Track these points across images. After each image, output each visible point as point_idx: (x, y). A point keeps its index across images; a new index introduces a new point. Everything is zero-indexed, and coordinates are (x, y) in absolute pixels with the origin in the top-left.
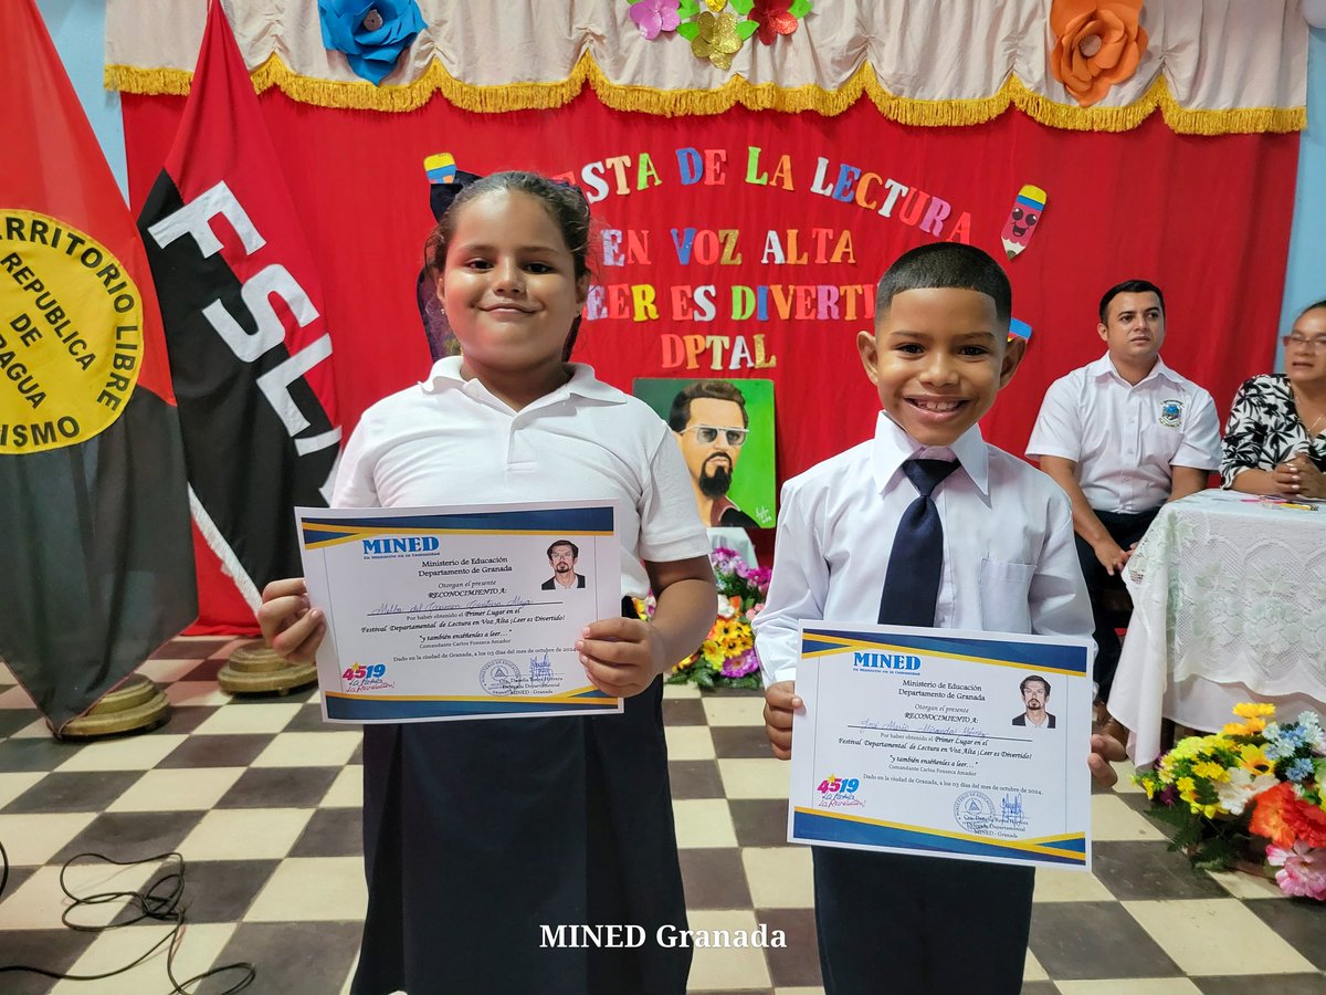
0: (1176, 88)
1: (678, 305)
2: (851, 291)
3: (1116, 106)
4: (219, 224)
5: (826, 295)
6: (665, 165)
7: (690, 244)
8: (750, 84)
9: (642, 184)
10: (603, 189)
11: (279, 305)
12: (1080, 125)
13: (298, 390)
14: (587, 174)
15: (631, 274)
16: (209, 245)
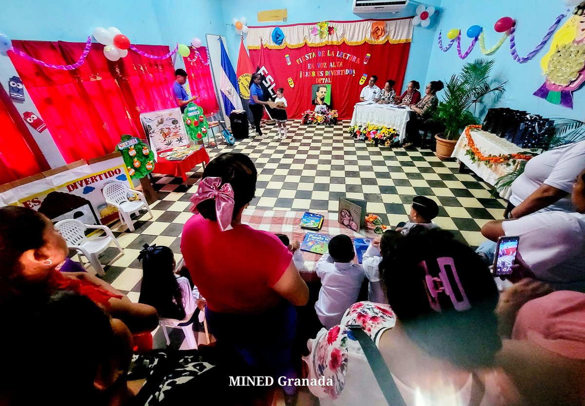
0: (391, 37)
1: (318, 74)
2: (342, 71)
3: (381, 40)
4: (263, 71)
5: (338, 72)
6: (316, 54)
7: (320, 65)
8: (328, 41)
9: (313, 57)
10: (308, 58)
11: (270, 80)
12: (376, 43)
13: (272, 90)
14: (306, 56)
15: (311, 70)
16: (263, 74)
